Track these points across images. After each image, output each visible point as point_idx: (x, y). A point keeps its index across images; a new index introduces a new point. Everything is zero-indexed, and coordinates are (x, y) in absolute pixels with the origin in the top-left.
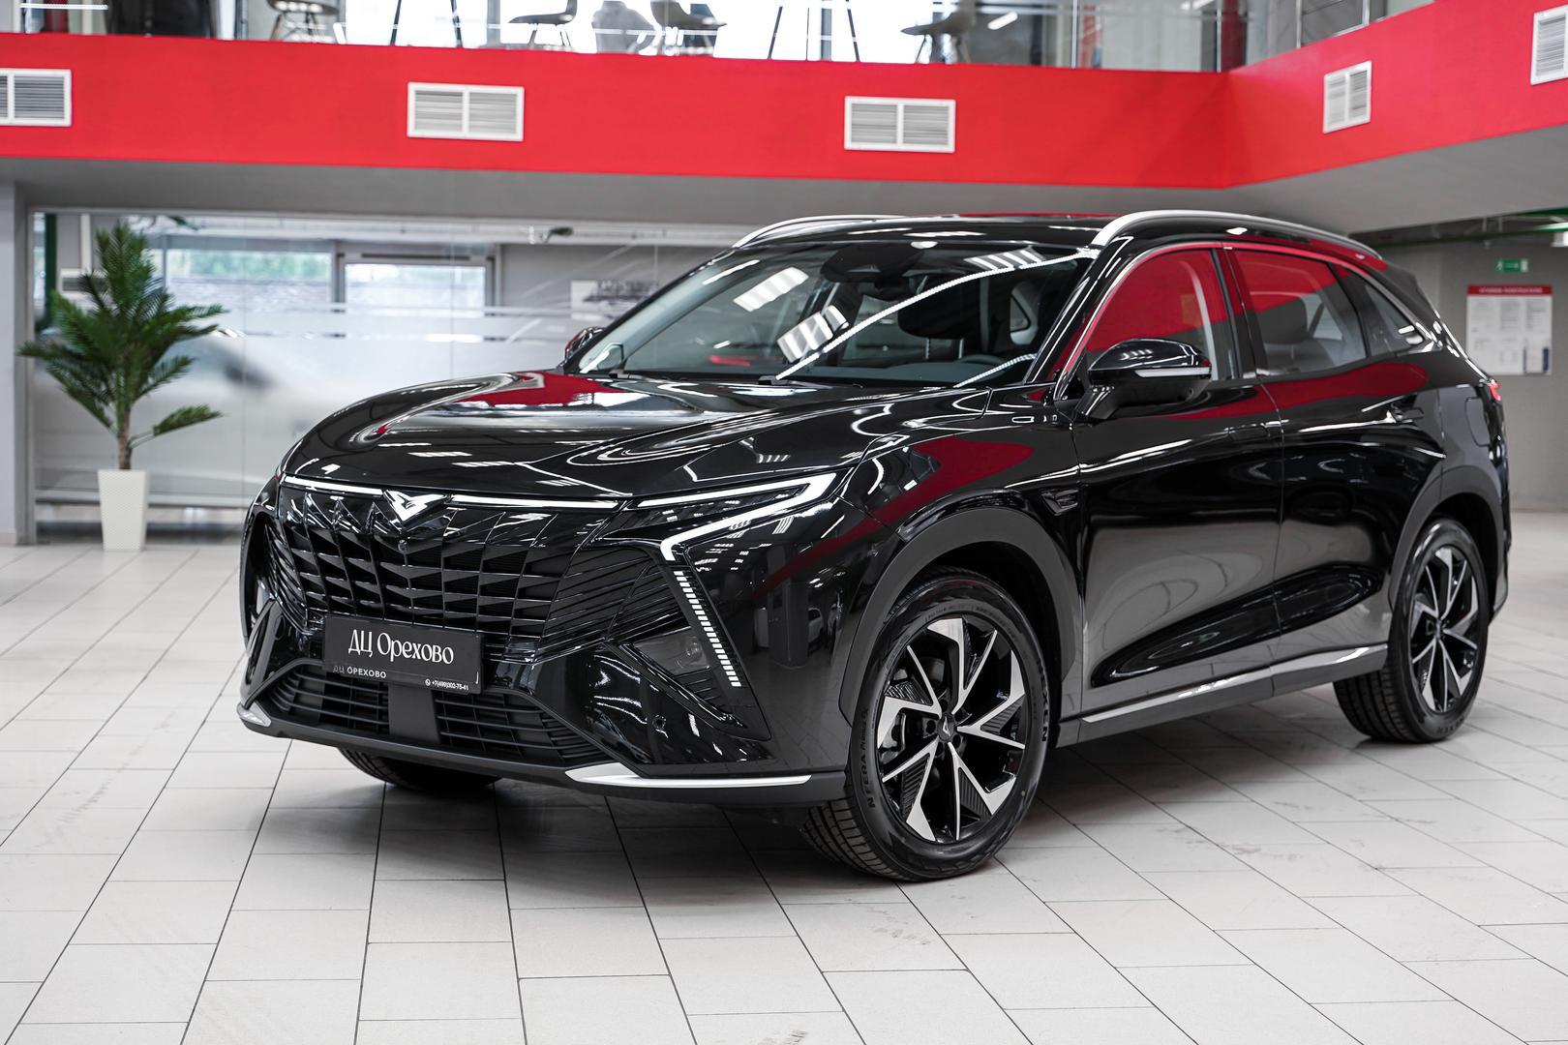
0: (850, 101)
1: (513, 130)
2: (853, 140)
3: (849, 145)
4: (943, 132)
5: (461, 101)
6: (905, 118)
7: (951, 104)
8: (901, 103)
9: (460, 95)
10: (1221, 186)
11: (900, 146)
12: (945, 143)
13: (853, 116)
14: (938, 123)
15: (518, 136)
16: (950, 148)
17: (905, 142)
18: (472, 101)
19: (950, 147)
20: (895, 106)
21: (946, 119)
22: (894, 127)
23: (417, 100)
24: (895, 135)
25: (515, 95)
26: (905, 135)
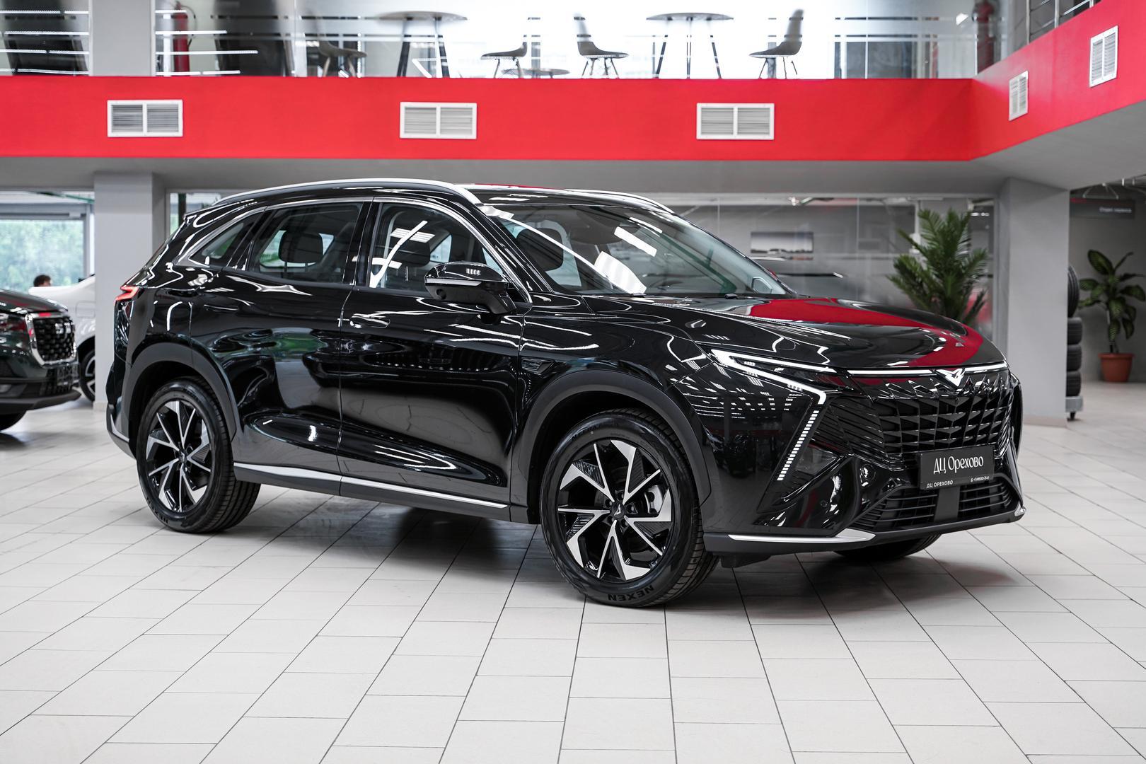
0: (700, 106)
1: (470, 131)
2: (703, 133)
3: (700, 136)
4: (767, 126)
5: (435, 114)
6: (739, 116)
7: (771, 106)
8: (736, 107)
9: (435, 109)
10: (968, 159)
11: (735, 136)
12: (769, 133)
13: (702, 116)
14: (763, 120)
15: (473, 136)
17: (739, 133)
18: (442, 113)
19: (771, 137)
20: (732, 109)
21: (768, 116)
22: (732, 123)
23: (406, 113)
24: (732, 128)
25: (471, 109)
26: (739, 128)
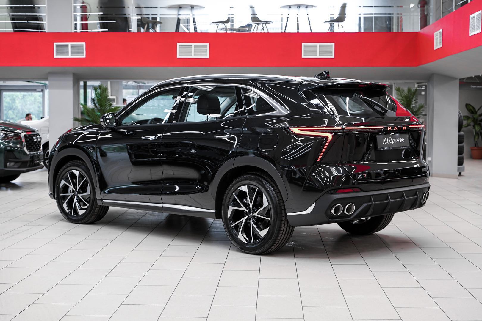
0: (303, 44)
1: (206, 55)
2: (304, 55)
3: (303, 57)
4: (331, 52)
5: (192, 47)
6: (320, 48)
7: (333, 44)
8: (318, 44)
9: (191, 46)
10: (416, 66)
11: (318, 57)
12: (332, 55)
13: (304, 48)
14: (329, 50)
15: (208, 57)
16: (333, 57)
17: (319, 55)
18: (194, 47)
20: (317, 45)
21: (332, 48)
22: (317, 51)
23: (179, 47)
24: (317, 53)
25: (207, 45)
26: (320, 53)
